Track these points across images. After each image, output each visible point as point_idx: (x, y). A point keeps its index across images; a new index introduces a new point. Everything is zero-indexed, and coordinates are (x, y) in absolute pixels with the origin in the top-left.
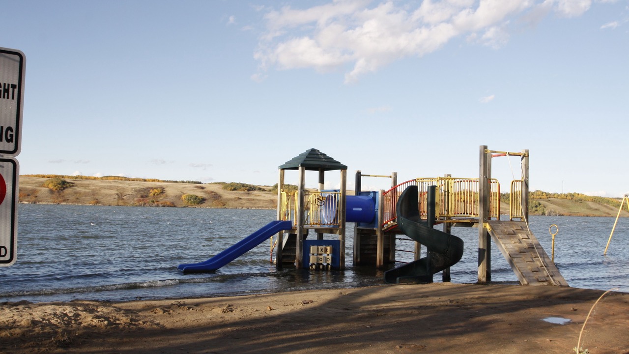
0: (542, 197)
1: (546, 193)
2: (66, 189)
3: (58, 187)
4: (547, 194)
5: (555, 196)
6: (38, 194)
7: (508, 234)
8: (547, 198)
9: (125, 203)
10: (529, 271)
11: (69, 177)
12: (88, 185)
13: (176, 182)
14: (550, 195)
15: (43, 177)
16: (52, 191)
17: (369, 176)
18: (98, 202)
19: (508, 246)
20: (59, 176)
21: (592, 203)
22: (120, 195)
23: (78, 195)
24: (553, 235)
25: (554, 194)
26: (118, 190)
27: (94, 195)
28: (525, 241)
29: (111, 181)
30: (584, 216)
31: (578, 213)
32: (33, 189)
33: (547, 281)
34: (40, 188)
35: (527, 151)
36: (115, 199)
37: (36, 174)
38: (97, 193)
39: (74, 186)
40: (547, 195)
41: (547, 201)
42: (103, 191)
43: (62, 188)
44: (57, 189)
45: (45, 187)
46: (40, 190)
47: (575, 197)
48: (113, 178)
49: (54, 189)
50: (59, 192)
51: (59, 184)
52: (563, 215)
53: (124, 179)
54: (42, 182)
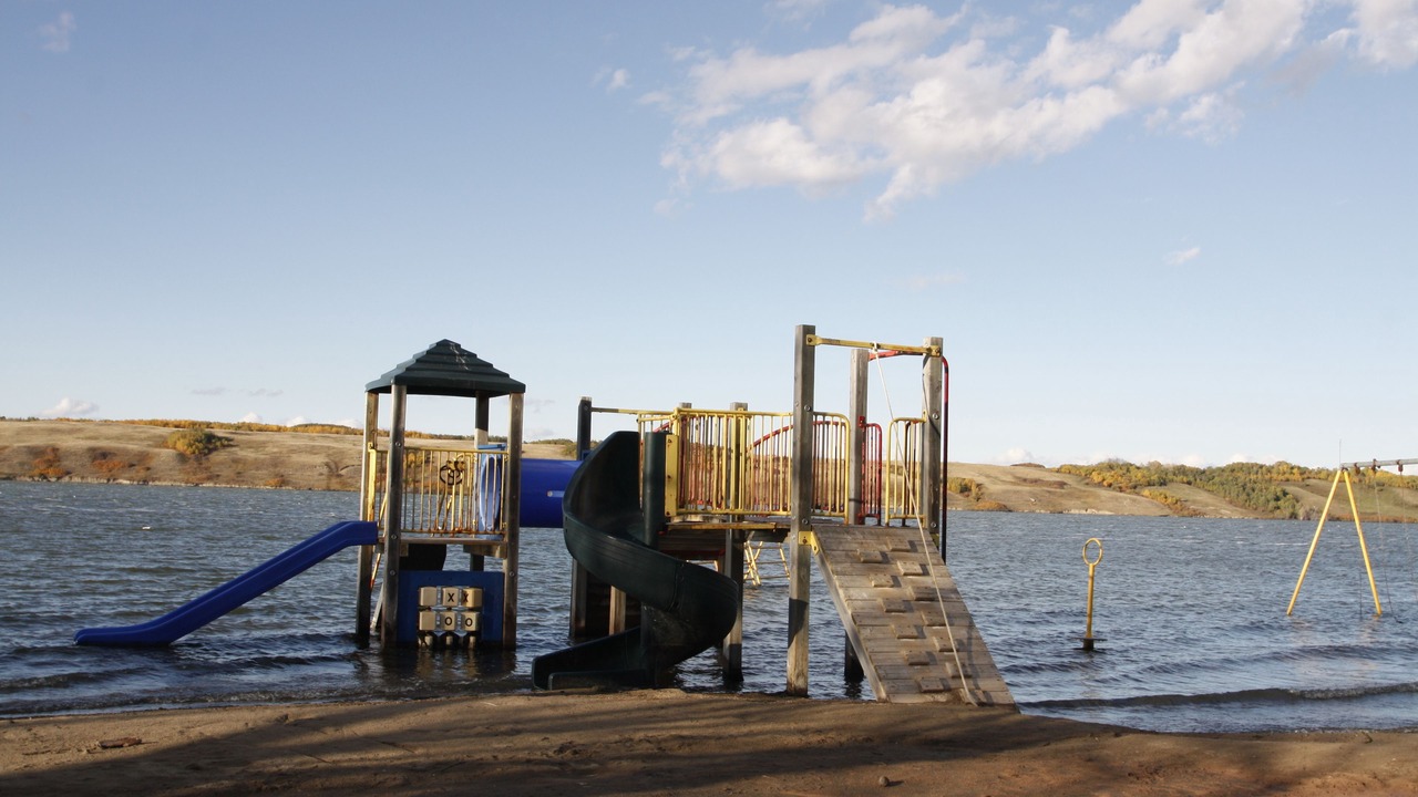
0: (1291, 477)
1: (1299, 468)
2: (215, 453)
3: (197, 447)
4: (1303, 471)
5: (1322, 476)
6: (152, 464)
7: (865, 562)
8: (1303, 479)
9: (344, 484)
10: (900, 661)
11: (222, 426)
12: (264, 443)
13: (460, 438)
14: (1310, 472)
15: (166, 424)
16: (182, 457)
17: (616, 411)
18: (283, 482)
19: (854, 593)
20: (200, 424)
21: (1406, 491)
22: (333, 467)
23: (240, 466)
24: (1091, 565)
25: (1320, 471)
26: (328, 456)
27: (275, 466)
28: (912, 581)
29: (315, 434)
30: (1388, 521)
31: (1374, 514)
32: (142, 452)
33: (948, 690)
34: (157, 450)
35: (938, 342)
36: (321, 474)
37: (150, 419)
38: (283, 463)
39: (232, 446)
40: (1301, 474)
41: (1302, 487)
42: (295, 458)
43: (206, 451)
44: (194, 453)
45: (168, 448)
46: (158, 455)
47: (1367, 478)
48: (318, 428)
49: (188, 452)
50: (198, 459)
51: (200, 442)
52: (1338, 519)
53: (343, 430)
54: (161, 436)
